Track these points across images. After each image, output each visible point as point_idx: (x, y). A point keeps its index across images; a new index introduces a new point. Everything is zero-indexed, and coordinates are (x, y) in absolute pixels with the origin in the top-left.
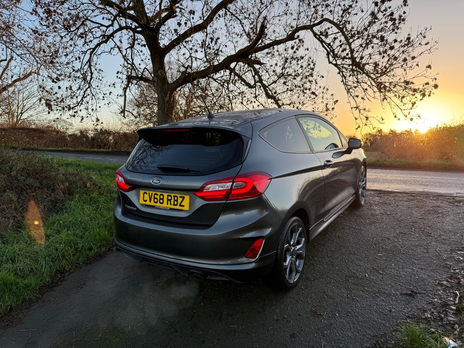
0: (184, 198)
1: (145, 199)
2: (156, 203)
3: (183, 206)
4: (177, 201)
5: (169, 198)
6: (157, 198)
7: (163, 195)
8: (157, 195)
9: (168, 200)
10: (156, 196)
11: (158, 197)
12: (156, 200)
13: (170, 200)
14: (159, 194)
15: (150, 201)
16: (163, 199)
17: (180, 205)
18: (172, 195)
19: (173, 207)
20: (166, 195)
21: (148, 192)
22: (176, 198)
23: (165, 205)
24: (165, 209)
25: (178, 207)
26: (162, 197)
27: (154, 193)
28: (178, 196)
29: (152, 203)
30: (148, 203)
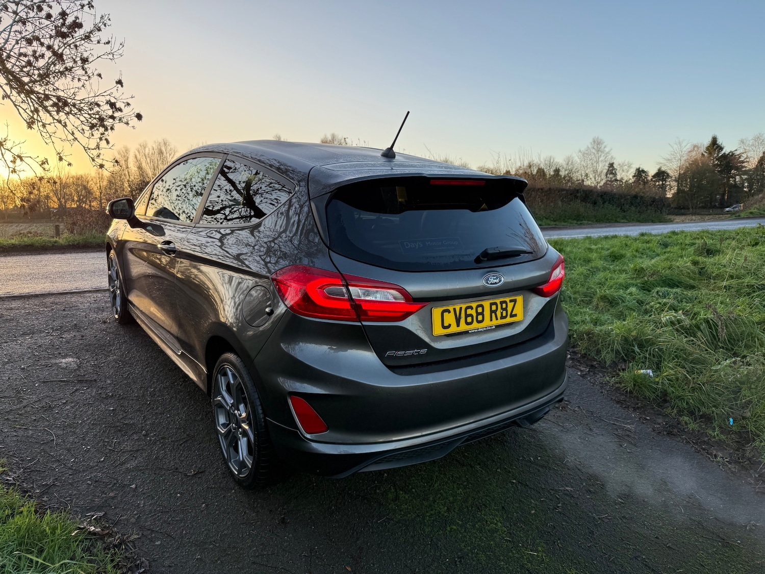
0: (515, 301)
1: (446, 324)
2: (471, 323)
3: (515, 315)
4: (506, 309)
5: (494, 308)
6: (471, 315)
7: (482, 306)
8: (471, 308)
9: (492, 312)
10: (469, 311)
11: (473, 312)
12: (469, 319)
13: (495, 312)
14: (474, 305)
15: (458, 325)
16: (482, 314)
17: (512, 316)
18: (498, 301)
19: (500, 322)
20: (486, 304)
21: (451, 308)
22: (504, 306)
23: (487, 323)
24: (488, 331)
25: (509, 320)
26: (480, 310)
27: (464, 306)
28: (508, 300)
29: (463, 327)
30: (454, 329)
